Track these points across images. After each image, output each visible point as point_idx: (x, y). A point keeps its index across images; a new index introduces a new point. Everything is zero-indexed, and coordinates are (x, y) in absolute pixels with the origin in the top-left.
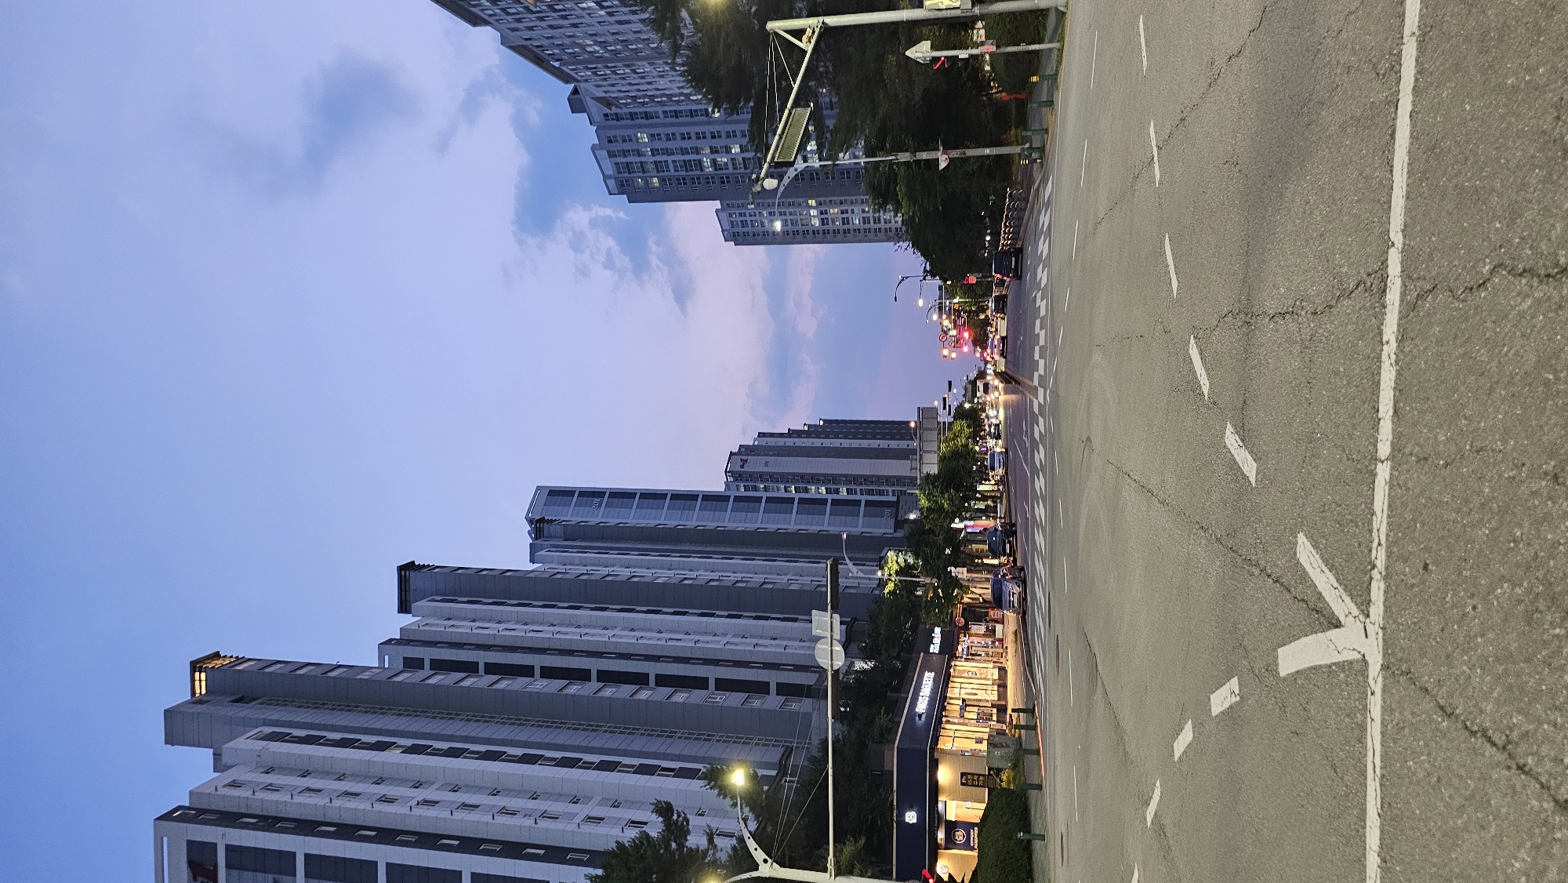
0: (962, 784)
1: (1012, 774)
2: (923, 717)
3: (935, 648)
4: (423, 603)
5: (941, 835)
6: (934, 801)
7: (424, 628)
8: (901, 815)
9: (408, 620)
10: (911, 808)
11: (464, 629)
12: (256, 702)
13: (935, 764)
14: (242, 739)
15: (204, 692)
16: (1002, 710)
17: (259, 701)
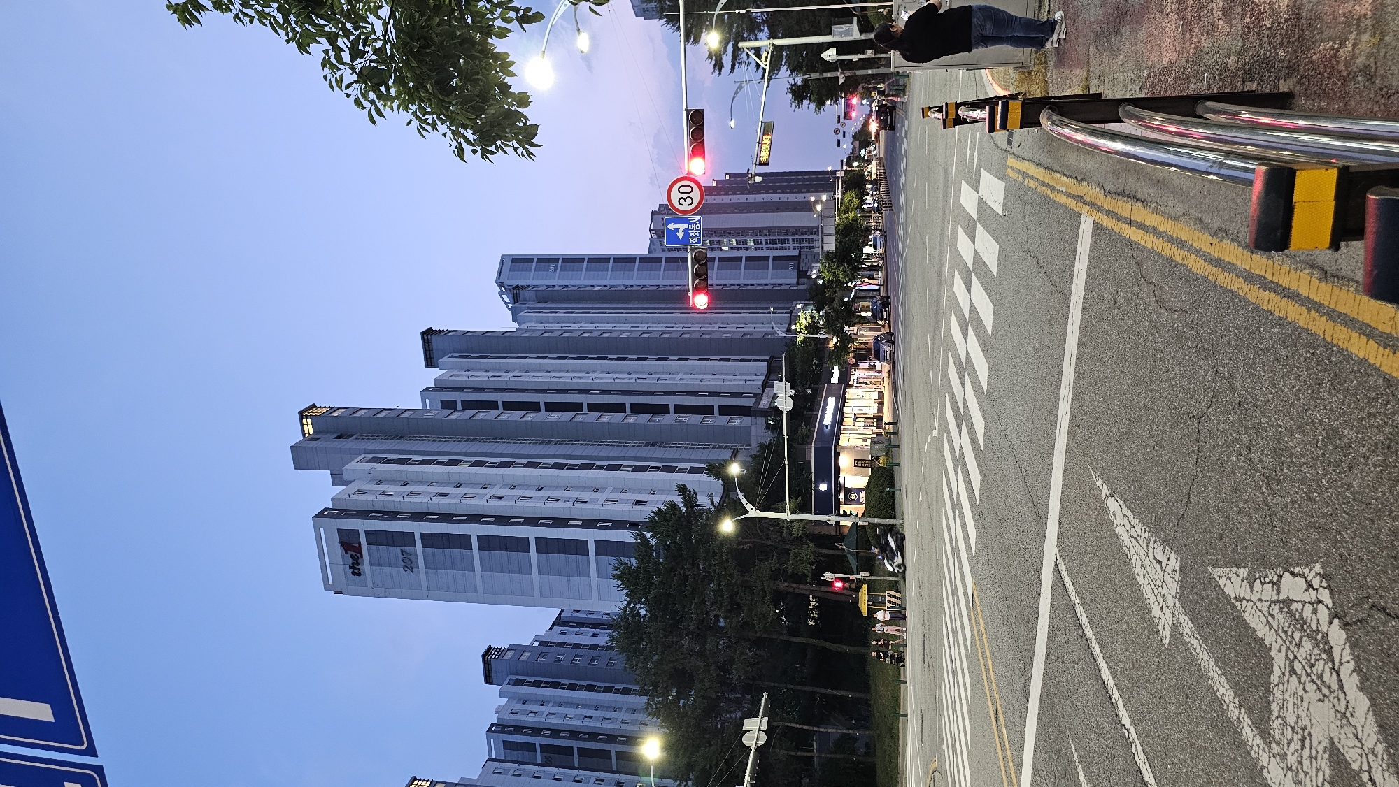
0: (855, 466)
1: (886, 458)
2: (829, 428)
3: (835, 380)
4: (445, 359)
5: (842, 496)
6: (837, 476)
7: (452, 378)
8: (817, 486)
9: (436, 372)
10: (823, 482)
11: (482, 377)
12: (353, 438)
13: (838, 455)
14: (353, 463)
15: (311, 432)
16: (880, 419)
17: (355, 436)
